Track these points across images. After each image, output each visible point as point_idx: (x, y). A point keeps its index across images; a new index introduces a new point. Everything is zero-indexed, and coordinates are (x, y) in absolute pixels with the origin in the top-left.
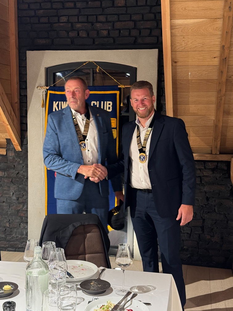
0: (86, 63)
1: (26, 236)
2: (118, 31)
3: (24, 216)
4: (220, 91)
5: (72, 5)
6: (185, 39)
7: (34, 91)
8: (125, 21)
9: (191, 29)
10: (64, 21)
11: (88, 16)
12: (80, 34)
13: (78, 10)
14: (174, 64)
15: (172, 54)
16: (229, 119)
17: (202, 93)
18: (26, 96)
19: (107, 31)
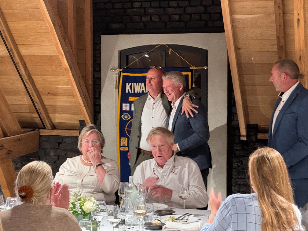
0: (158, 46)
2: (190, 15)
6: (245, 30)
7: (108, 73)
8: (196, 6)
9: (250, 22)
10: (138, 6)
11: (160, 1)
12: (153, 19)
14: (238, 51)
15: (234, 42)
18: (100, 78)
19: (179, 15)
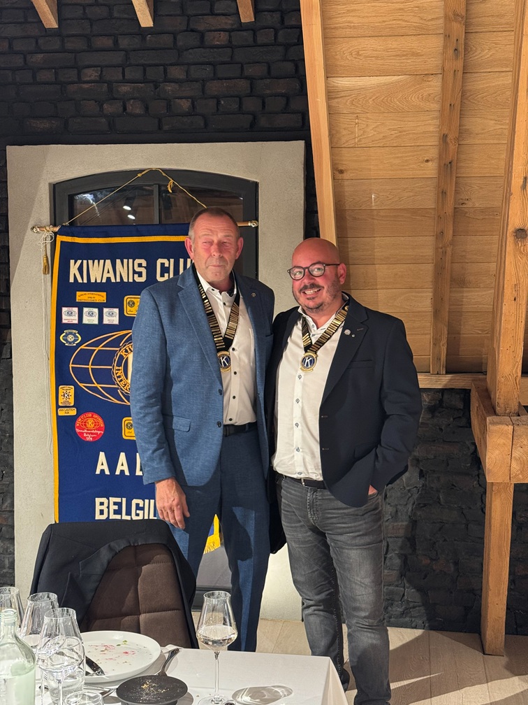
0: (143, 173)
1: (11, 571)
2: (215, 100)
3: (5, 523)
4: (440, 235)
5: (109, 42)
6: (360, 121)
7: (26, 237)
8: (230, 79)
9: (374, 98)
10: (93, 78)
11: (144, 66)
12: (129, 108)
13: (123, 53)
14: (340, 176)
15: (332, 154)
16: (465, 295)
17: (402, 239)
18: (7, 248)
19: (190, 100)
